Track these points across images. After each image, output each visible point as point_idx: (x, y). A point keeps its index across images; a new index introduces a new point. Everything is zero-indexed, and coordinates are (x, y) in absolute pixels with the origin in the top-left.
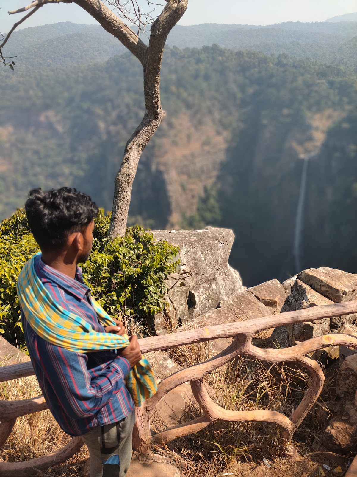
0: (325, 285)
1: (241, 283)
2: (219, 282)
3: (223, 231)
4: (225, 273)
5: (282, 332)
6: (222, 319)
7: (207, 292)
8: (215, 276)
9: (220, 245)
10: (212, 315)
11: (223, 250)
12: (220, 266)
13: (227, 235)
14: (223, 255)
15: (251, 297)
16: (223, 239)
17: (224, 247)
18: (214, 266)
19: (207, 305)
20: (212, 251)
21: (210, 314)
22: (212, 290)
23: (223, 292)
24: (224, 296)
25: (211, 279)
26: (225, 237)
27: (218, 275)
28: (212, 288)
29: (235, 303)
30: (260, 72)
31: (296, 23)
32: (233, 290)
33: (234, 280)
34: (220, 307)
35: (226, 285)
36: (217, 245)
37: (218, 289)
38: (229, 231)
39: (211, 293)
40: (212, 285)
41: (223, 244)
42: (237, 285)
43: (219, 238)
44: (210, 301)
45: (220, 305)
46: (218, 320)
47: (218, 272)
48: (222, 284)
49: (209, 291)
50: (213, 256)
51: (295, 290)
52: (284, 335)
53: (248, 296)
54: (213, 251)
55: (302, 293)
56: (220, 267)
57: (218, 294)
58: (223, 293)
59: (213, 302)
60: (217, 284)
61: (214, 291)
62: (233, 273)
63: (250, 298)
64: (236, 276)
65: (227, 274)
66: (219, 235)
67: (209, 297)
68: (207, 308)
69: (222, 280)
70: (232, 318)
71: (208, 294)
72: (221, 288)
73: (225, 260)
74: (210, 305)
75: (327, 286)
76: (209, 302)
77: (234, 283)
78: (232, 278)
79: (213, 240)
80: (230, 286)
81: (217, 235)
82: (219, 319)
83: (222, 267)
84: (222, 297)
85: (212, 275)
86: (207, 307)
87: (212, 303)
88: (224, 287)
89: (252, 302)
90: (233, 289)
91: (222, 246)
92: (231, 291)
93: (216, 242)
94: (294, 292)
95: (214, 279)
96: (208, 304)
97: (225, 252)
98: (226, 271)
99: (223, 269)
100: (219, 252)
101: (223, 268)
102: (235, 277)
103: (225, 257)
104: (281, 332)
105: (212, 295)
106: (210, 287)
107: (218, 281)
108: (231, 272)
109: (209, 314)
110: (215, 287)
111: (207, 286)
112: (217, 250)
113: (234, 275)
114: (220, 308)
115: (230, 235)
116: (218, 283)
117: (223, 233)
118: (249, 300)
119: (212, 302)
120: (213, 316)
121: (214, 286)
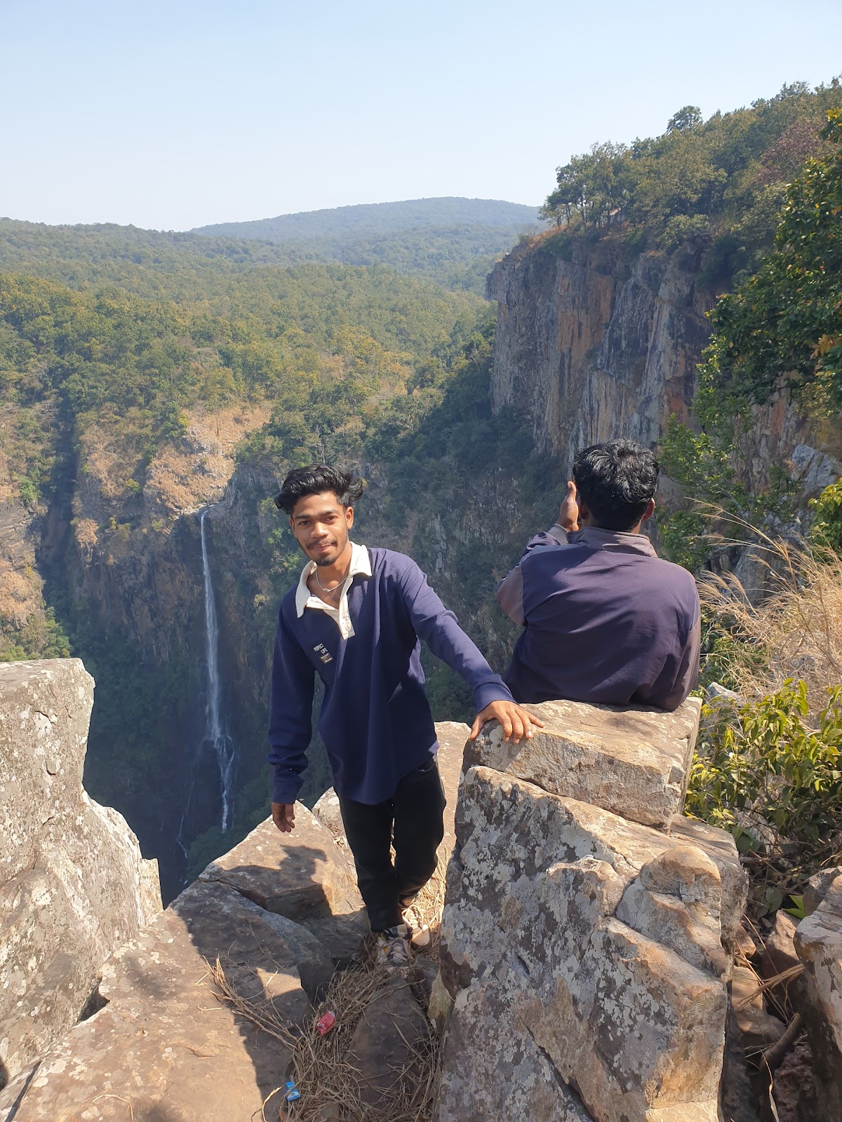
0: (597, 762)
1: (136, 850)
2: (60, 872)
3: (44, 667)
4: (77, 829)
5: (509, 1058)
6: (128, 1070)
7: (13, 929)
8: (37, 853)
9: (43, 724)
10: (71, 1067)
11: (58, 743)
12: (53, 805)
13: (65, 683)
14: (59, 761)
15: (229, 902)
16: (52, 700)
17: (58, 731)
18: (30, 812)
19: (19, 986)
20: (12, 751)
21: (58, 1067)
22: (36, 913)
23: (78, 908)
24: (87, 923)
25: (22, 870)
26: (56, 690)
27: (51, 845)
28: (31, 908)
29: (171, 955)
30: (58, 324)
31: (126, 228)
32: (116, 886)
33: (113, 847)
34: (104, 1002)
35: (86, 875)
36: (31, 727)
37: (58, 901)
38: (71, 667)
39: (30, 931)
40: (30, 892)
41: (54, 719)
42: (127, 862)
43: (36, 696)
44: (32, 963)
45: (103, 990)
46: (108, 1085)
47: (49, 833)
48: (72, 877)
49: (24, 924)
50: (19, 771)
51: (480, 821)
52: (529, 1082)
53: (216, 901)
54: (16, 754)
55: (545, 828)
56: (53, 811)
57: (63, 921)
58: (82, 914)
59: (46, 966)
60: (54, 882)
61: (43, 917)
62: (105, 820)
63: (226, 909)
64: (116, 829)
65: (86, 830)
66: (35, 683)
67: (24, 949)
68: (20, 1004)
69: (70, 862)
70: (175, 1041)
71: (16, 939)
72: (69, 895)
73: (68, 777)
74: (34, 982)
75: (606, 766)
76: (26, 973)
77: (114, 860)
78: (104, 843)
79: (12, 708)
80: (104, 873)
81: (25, 684)
82: (118, 1074)
83: (63, 808)
84: (79, 927)
85: (27, 850)
86: (20, 998)
87: (40, 971)
88: (83, 886)
89: (240, 924)
90: (114, 885)
91: (49, 725)
92: (109, 893)
93: (25, 714)
94: (484, 830)
95: (37, 867)
96: (24, 983)
97: (65, 750)
98: (79, 821)
99: (68, 816)
100: (40, 751)
101: (68, 810)
102: (116, 834)
103: (68, 767)
104: (502, 1065)
105: (37, 937)
106: (23, 905)
107: (55, 870)
108: (99, 821)
109: (52, 1070)
110: (45, 900)
111: (8, 904)
112: (34, 746)
113: (110, 827)
114: (104, 1010)
115: (77, 679)
116: (55, 877)
117: (49, 676)
118: (226, 917)
119: (40, 967)
120: (81, 1070)
121: (40, 895)
